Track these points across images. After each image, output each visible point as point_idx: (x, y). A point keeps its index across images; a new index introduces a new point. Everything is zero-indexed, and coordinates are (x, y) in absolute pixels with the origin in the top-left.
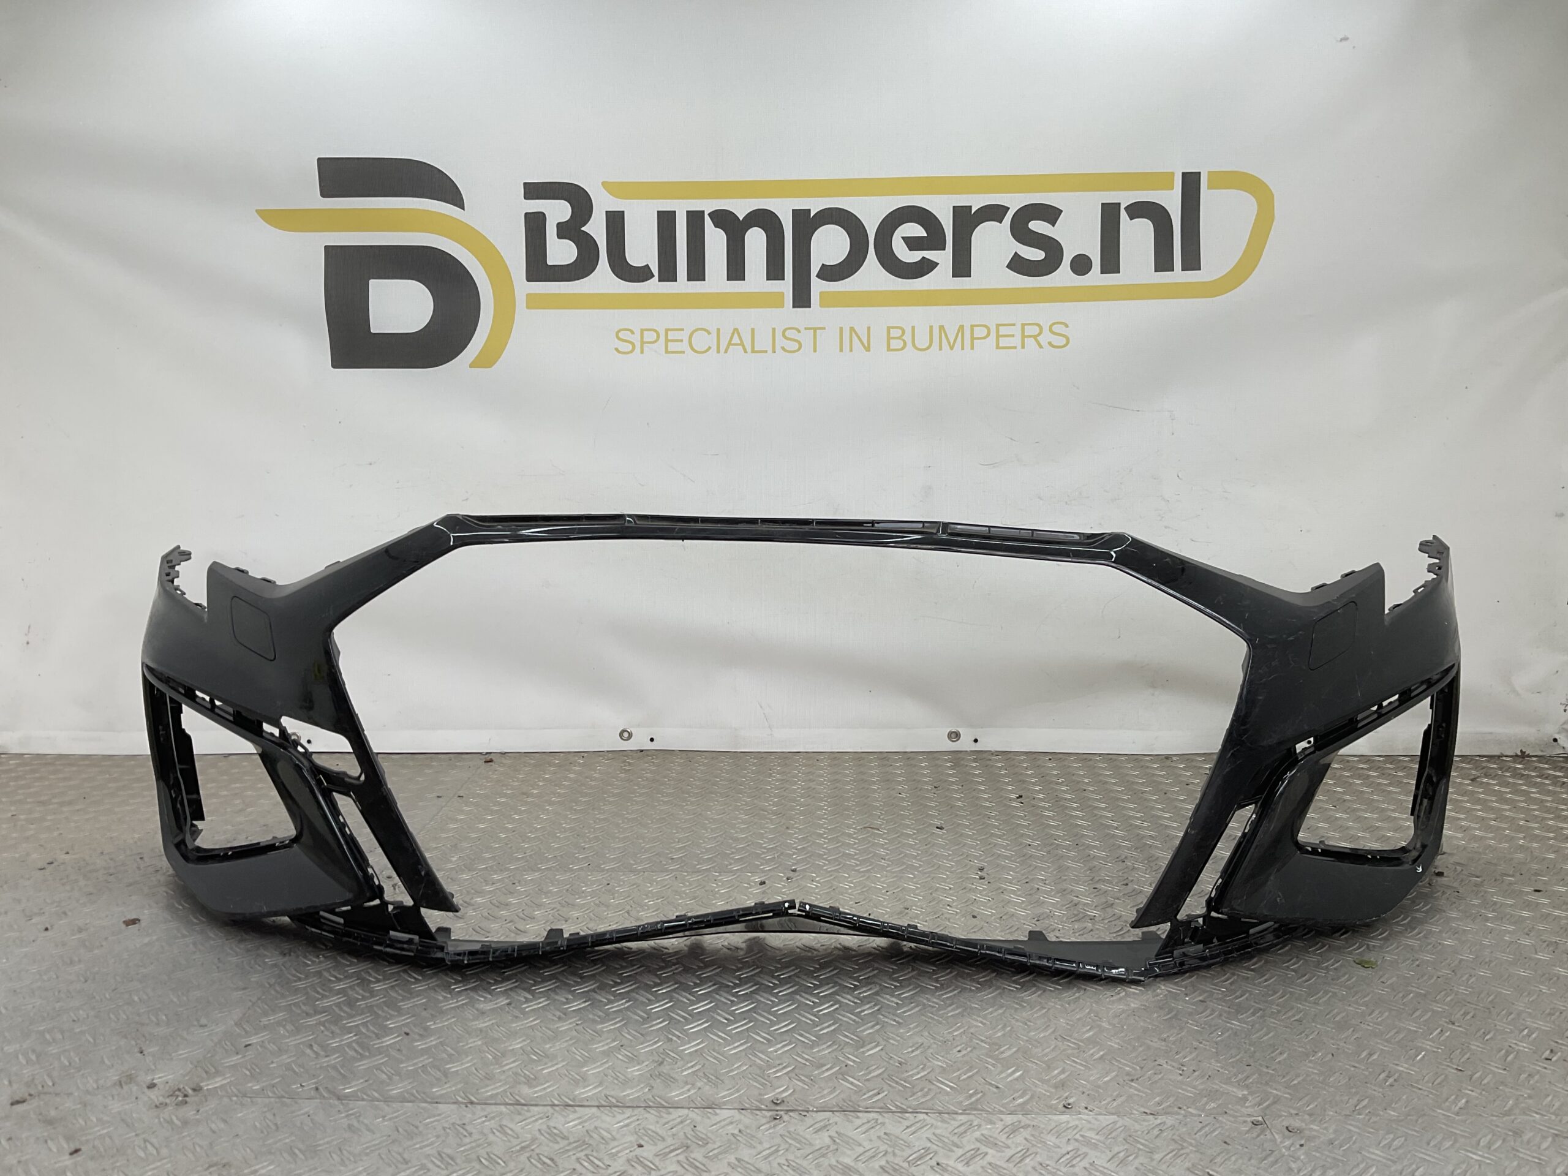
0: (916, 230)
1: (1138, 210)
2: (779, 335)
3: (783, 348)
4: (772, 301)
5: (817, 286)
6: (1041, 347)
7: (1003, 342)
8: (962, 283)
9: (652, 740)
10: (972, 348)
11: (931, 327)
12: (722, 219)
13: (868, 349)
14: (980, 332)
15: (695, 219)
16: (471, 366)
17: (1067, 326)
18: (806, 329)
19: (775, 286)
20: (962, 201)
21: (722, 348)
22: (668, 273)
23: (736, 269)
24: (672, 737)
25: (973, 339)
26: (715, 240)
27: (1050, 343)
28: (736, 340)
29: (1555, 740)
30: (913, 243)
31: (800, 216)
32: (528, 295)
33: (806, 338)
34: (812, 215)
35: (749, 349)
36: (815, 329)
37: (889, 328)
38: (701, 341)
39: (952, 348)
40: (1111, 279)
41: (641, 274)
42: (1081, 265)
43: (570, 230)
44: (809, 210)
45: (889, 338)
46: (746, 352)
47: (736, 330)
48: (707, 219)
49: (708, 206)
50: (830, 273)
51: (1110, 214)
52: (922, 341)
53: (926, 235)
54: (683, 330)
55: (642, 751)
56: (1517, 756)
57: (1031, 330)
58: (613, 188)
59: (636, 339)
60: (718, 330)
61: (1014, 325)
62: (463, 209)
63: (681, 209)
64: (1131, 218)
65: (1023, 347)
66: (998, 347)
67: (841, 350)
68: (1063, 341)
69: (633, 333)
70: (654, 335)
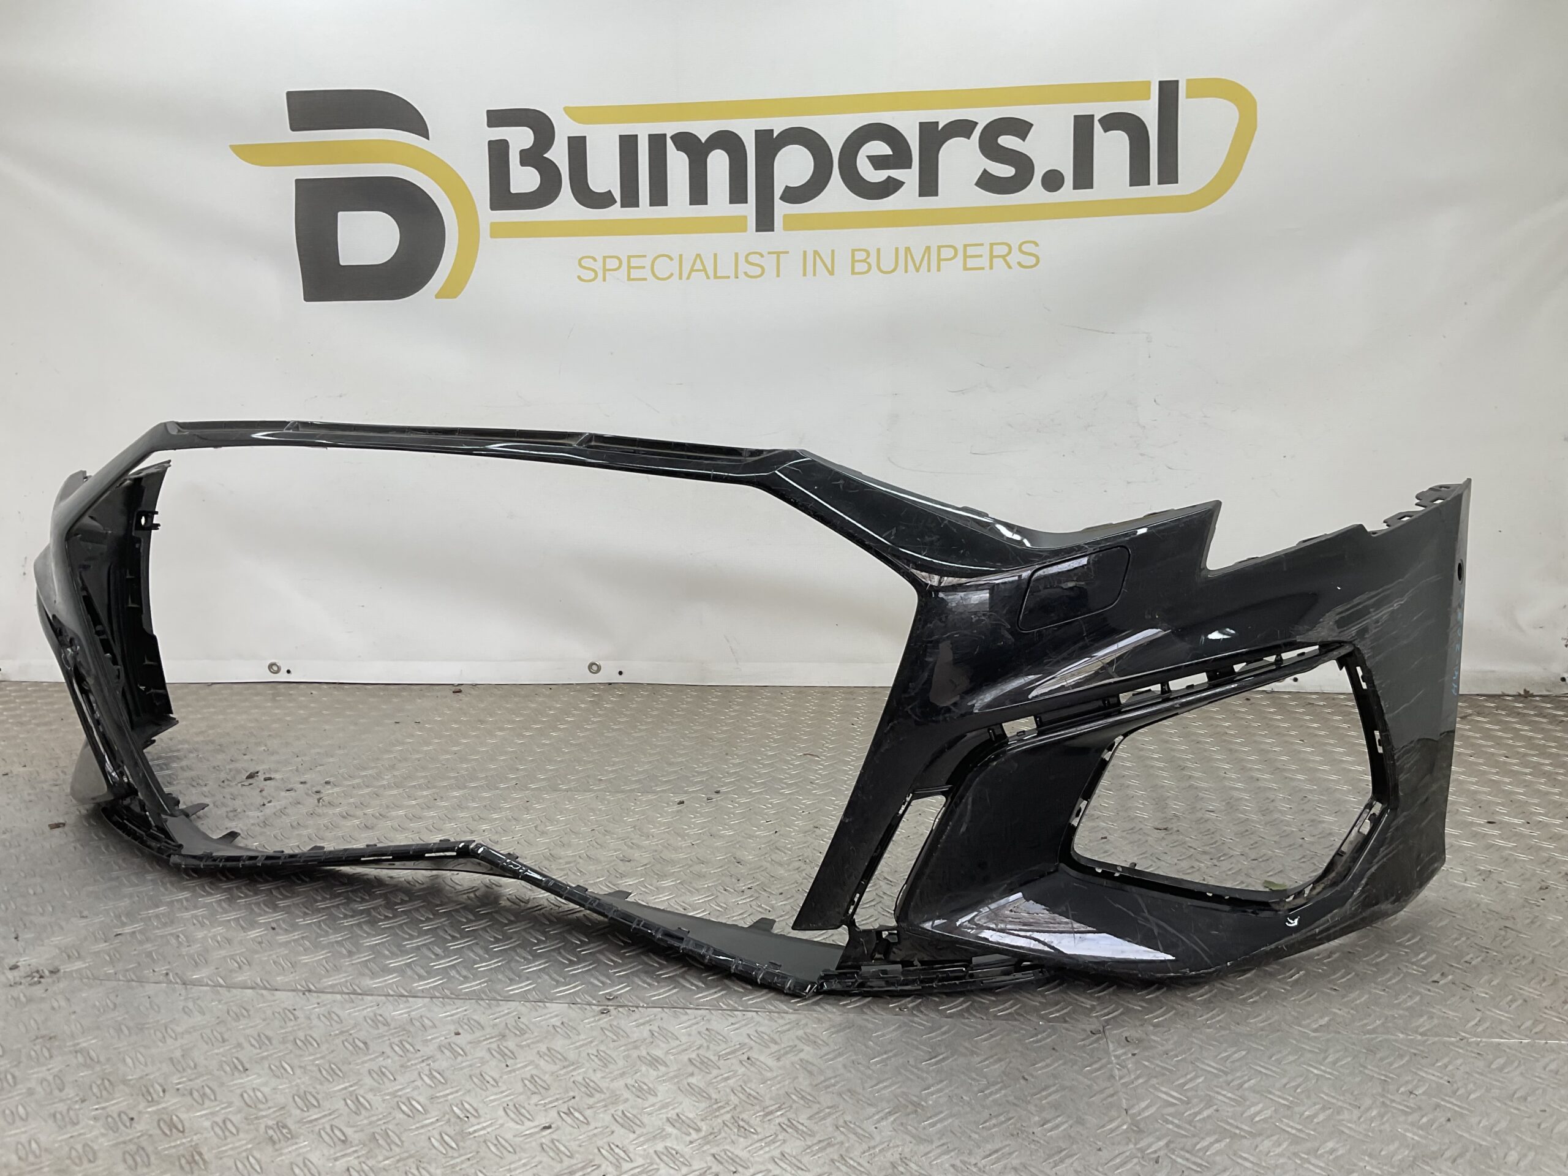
0: (880, 148)
1: (1111, 122)
2: (742, 259)
3: (746, 273)
4: (735, 225)
5: (781, 209)
6: (1010, 267)
7: (971, 263)
8: (929, 202)
9: (620, 673)
10: (939, 270)
11: (897, 249)
12: (685, 141)
13: (831, 273)
14: (947, 253)
15: (657, 143)
16: (437, 297)
17: (1037, 245)
18: (769, 253)
19: (739, 209)
20: (928, 116)
21: (685, 275)
22: (630, 198)
23: (698, 193)
24: (640, 671)
25: (939, 260)
26: (678, 163)
27: (1019, 263)
28: (698, 266)
29: (1563, 679)
30: (878, 162)
31: (763, 136)
32: (492, 224)
33: (769, 263)
34: (775, 135)
35: (711, 273)
36: (778, 254)
37: (853, 251)
38: (664, 267)
39: (917, 270)
40: (1084, 194)
41: (603, 200)
42: (1052, 181)
43: (533, 157)
44: (772, 131)
45: (854, 261)
46: (708, 278)
47: (698, 255)
48: (669, 142)
49: (670, 129)
50: (793, 195)
51: (1083, 127)
52: (887, 263)
53: (891, 153)
54: (645, 256)
55: (610, 684)
56: (1520, 695)
57: (1001, 250)
58: (573, 113)
59: (598, 266)
60: (681, 256)
61: (982, 245)
62: (428, 138)
63: (643, 132)
64: (1106, 131)
65: (991, 268)
66: (966, 269)
67: (805, 275)
68: (1033, 260)
69: (595, 260)
70: (617, 262)
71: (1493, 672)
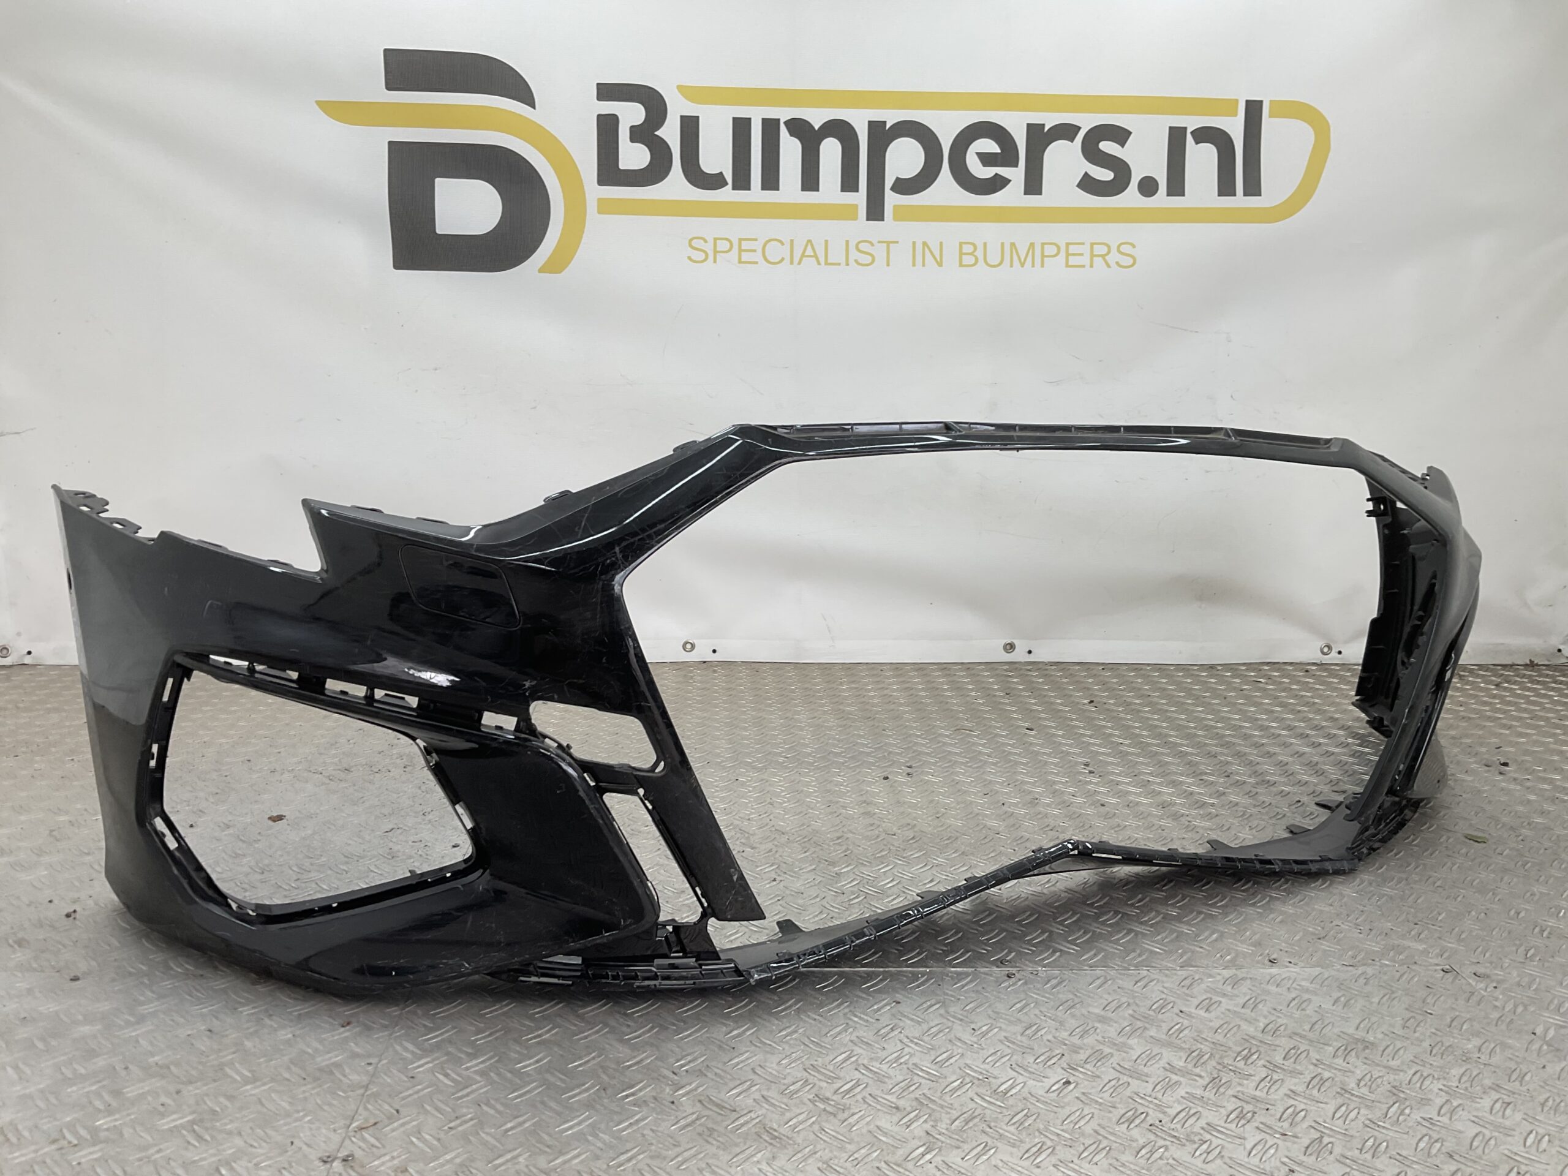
0: (989, 146)
1: (1204, 135)
2: (852, 245)
3: (856, 261)
4: (846, 213)
5: (891, 199)
6: (1109, 266)
7: (1073, 260)
8: (1033, 200)
9: (714, 651)
10: (1042, 266)
11: (1003, 244)
12: (798, 127)
13: (940, 264)
14: (1050, 250)
15: (770, 127)
16: (540, 271)
17: (1134, 246)
18: (879, 242)
19: (850, 198)
20: (1036, 118)
21: (796, 260)
22: (742, 181)
23: (810, 180)
24: (734, 649)
25: (1043, 256)
26: (790, 149)
27: (1117, 263)
28: (809, 252)
29: (1560, 651)
30: (987, 159)
31: (876, 128)
32: (599, 200)
33: (880, 251)
34: (887, 127)
35: (822, 261)
36: (888, 243)
37: (961, 244)
38: (775, 252)
39: (1022, 265)
40: (1176, 201)
41: (715, 182)
42: (1148, 187)
43: (643, 134)
44: (885, 122)
45: (961, 254)
46: (819, 264)
47: (809, 241)
48: (783, 128)
49: (783, 114)
50: (904, 187)
51: (1177, 136)
52: (994, 259)
53: (999, 151)
54: (756, 240)
55: (705, 662)
56: (1527, 665)
57: (1100, 250)
58: (689, 92)
60: (792, 241)
61: (1083, 244)
62: (534, 107)
63: (757, 116)
64: (1197, 143)
65: (1091, 266)
66: (1067, 266)
67: (914, 265)
68: (1130, 261)
69: (706, 241)
70: (727, 244)
71: (1503, 644)
